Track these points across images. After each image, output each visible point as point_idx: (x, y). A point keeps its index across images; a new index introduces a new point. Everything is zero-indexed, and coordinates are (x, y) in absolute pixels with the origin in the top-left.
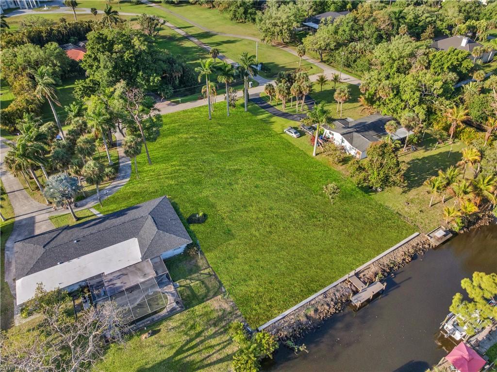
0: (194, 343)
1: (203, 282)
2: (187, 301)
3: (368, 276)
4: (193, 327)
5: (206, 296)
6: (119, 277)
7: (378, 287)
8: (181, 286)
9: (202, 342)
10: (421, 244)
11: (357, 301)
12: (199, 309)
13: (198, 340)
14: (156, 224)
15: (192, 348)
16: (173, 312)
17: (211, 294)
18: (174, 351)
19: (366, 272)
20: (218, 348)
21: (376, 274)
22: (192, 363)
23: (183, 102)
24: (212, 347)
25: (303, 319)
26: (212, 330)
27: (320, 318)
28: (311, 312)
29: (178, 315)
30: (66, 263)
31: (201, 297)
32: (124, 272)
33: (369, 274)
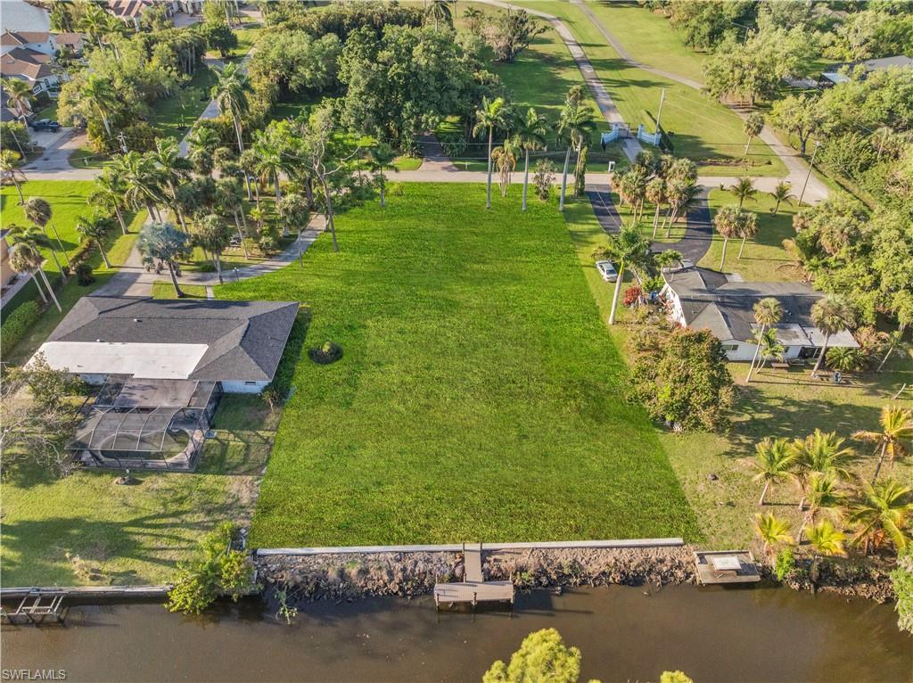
0: (164, 521)
1: (248, 448)
2: (203, 462)
3: (503, 565)
4: (181, 501)
5: (235, 468)
6: (144, 388)
7: (504, 592)
8: (216, 438)
9: (174, 525)
10: (670, 564)
12: (209, 480)
13: (171, 520)
14: (244, 336)
15: (156, 526)
16: (176, 467)
17: (243, 469)
18: (133, 517)
19: (507, 557)
20: (184, 545)
21: (522, 570)
22: (136, 545)
23: (471, 169)
24: (178, 539)
25: (332, 574)
26: (200, 517)
27: (362, 587)
28: (353, 571)
29: (179, 474)
31: (226, 466)
32: (156, 384)
33: (508, 563)
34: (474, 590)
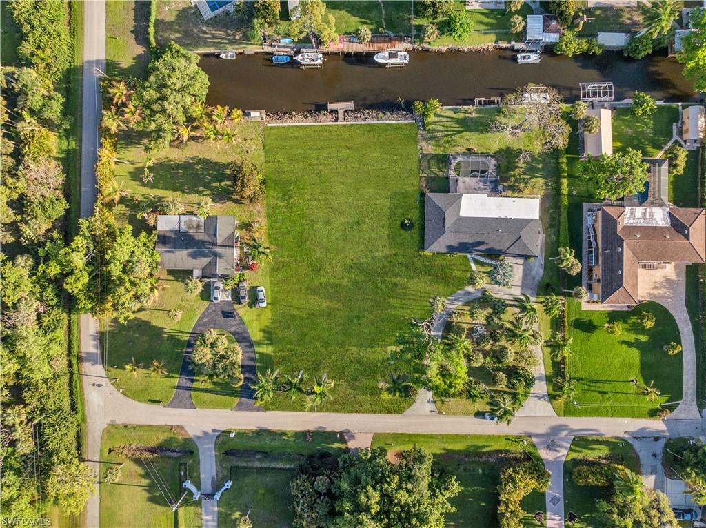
0: (451, 133)
1: (429, 168)
2: (444, 160)
3: (331, 116)
4: (448, 142)
5: (432, 157)
6: (479, 189)
7: (331, 106)
8: (444, 172)
9: (447, 131)
11: (350, 106)
12: (439, 151)
13: (449, 133)
18: (463, 134)
19: (329, 120)
20: (441, 124)
21: (325, 115)
22: (457, 123)
24: (444, 126)
25: (388, 113)
26: (438, 134)
27: (377, 110)
28: (381, 114)
29: (452, 154)
30: (503, 217)
32: (475, 191)
33: (329, 117)
34: (340, 106)
